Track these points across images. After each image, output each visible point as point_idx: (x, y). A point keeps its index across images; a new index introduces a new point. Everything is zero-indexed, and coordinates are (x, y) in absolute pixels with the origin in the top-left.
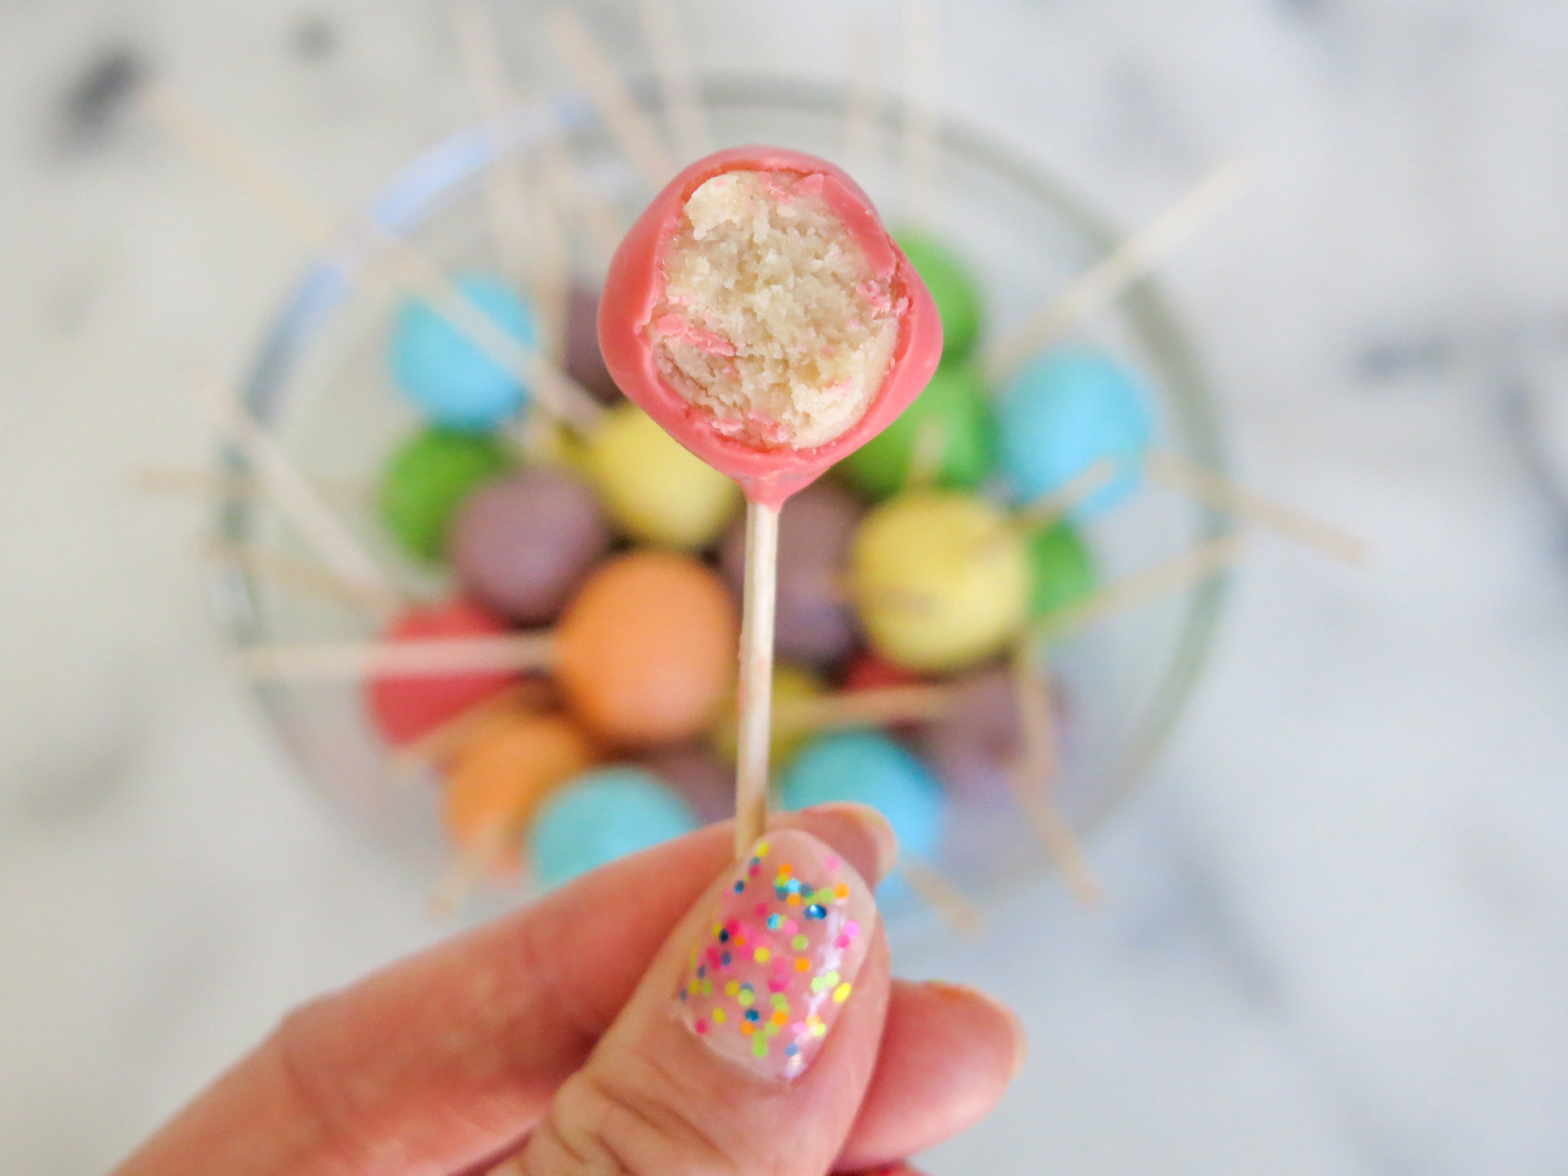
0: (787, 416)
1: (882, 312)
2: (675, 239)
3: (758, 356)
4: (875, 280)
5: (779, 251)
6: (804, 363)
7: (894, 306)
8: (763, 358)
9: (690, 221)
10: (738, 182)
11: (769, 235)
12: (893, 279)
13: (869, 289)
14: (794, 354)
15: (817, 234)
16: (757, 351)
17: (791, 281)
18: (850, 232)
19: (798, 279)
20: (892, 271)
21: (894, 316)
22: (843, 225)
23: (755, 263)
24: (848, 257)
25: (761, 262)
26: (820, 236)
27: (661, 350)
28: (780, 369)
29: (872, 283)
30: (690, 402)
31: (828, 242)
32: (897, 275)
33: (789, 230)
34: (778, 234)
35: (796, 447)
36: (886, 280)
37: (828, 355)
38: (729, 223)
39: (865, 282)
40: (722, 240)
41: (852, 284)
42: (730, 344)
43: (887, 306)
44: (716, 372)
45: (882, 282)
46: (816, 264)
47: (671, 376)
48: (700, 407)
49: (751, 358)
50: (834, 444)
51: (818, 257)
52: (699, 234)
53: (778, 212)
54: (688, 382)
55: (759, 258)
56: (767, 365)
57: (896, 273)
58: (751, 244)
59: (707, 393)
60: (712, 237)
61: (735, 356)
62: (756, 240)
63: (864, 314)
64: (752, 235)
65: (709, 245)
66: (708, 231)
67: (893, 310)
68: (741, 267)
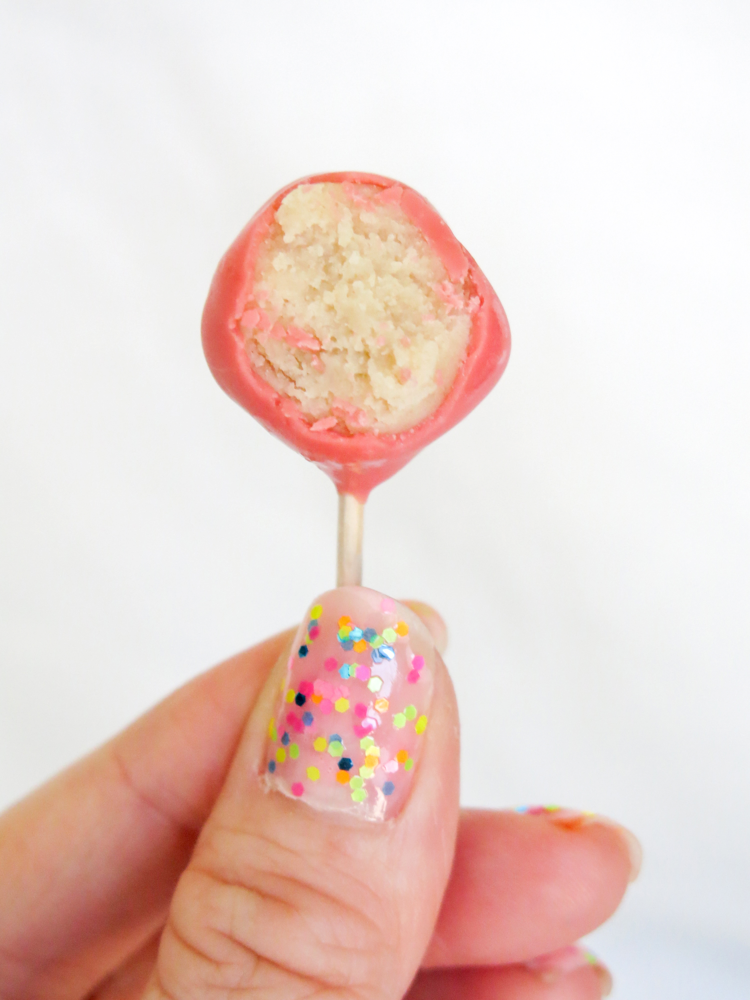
0: (368, 402)
1: (456, 308)
2: (266, 242)
3: (342, 349)
4: (450, 280)
5: (362, 254)
6: (384, 353)
7: (467, 305)
8: (346, 350)
9: (280, 226)
10: (323, 190)
11: (353, 239)
12: (466, 282)
13: (444, 288)
14: (373, 346)
15: (397, 240)
16: (341, 344)
17: (372, 280)
18: (427, 238)
19: (379, 278)
20: (465, 273)
21: (467, 313)
22: (420, 232)
23: (340, 265)
24: (425, 260)
25: (345, 264)
26: (400, 242)
27: (253, 345)
28: (362, 360)
29: (446, 282)
30: (280, 393)
31: (406, 247)
32: (470, 278)
33: (371, 235)
34: (361, 238)
35: (377, 431)
36: (460, 283)
37: (405, 344)
38: (316, 227)
39: (440, 282)
40: (310, 244)
41: (429, 284)
42: (316, 338)
43: (461, 305)
44: (304, 365)
45: (455, 283)
46: (396, 266)
47: (263, 368)
48: (289, 397)
49: (335, 351)
50: (412, 431)
51: (397, 259)
52: (288, 238)
53: (361, 218)
54: (279, 375)
55: (343, 260)
56: (349, 357)
57: (468, 276)
58: (337, 247)
59: (295, 384)
60: (301, 241)
61: (322, 350)
62: (340, 243)
63: (439, 311)
64: (337, 240)
65: (299, 249)
66: (296, 236)
67: (466, 308)
68: (327, 269)
